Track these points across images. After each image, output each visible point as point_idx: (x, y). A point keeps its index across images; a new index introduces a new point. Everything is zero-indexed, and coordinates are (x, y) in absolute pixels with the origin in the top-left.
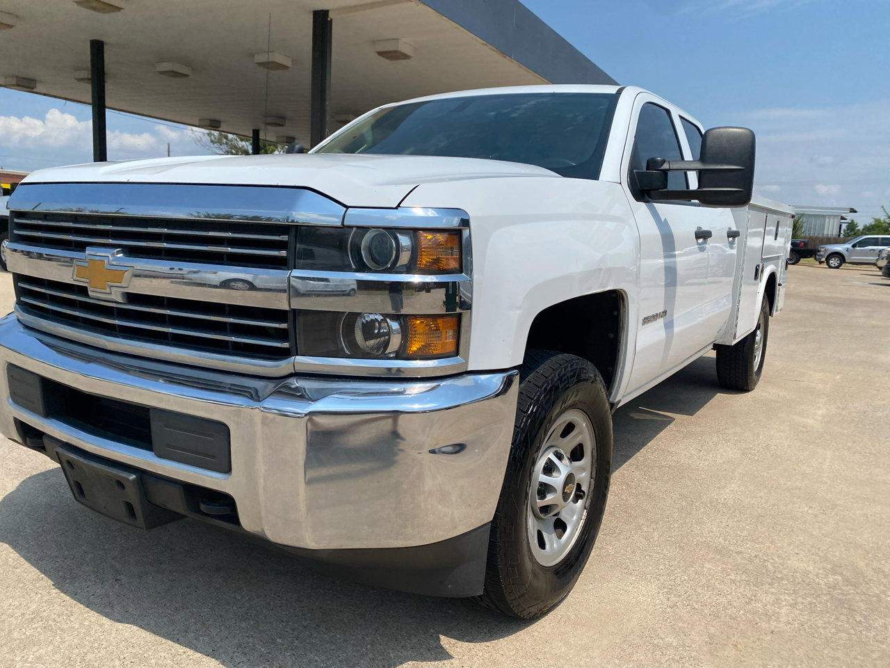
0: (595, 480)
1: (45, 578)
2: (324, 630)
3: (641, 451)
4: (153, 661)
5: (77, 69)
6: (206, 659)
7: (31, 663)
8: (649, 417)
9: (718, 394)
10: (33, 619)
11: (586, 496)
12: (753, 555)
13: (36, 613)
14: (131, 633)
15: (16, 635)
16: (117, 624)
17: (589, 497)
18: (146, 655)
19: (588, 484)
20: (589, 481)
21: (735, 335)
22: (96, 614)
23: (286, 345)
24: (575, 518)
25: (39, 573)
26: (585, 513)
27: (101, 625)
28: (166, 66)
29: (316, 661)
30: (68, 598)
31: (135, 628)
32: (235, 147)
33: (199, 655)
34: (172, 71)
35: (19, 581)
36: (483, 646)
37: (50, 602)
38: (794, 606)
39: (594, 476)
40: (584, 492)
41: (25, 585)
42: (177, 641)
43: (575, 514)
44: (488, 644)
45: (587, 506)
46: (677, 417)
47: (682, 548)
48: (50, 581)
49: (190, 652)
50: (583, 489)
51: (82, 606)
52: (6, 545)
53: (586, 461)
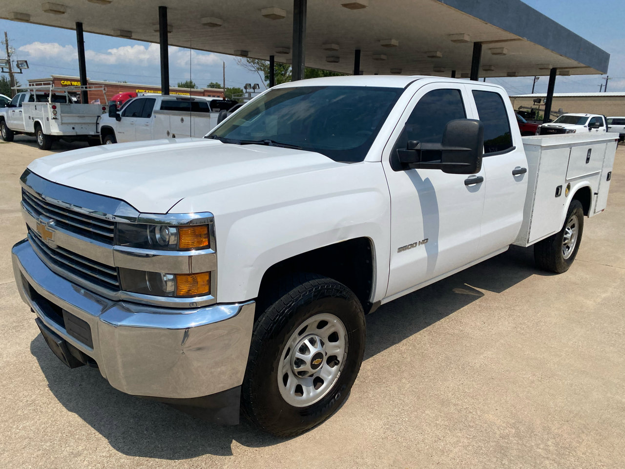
0: (348, 354)
1: (46, 380)
2: (172, 428)
3: (441, 320)
4: (77, 436)
5: (154, 24)
6: (103, 439)
7: (20, 430)
8: (466, 292)
9: (534, 275)
10: (31, 404)
11: (340, 364)
12: (465, 407)
13: (34, 401)
14: (75, 418)
15: (19, 413)
16: (69, 412)
17: (343, 364)
18: (75, 432)
19: (343, 356)
20: (343, 354)
21: (528, 240)
22: (62, 405)
23: (117, 284)
24: (330, 377)
25: (44, 377)
26: (339, 374)
27: (61, 412)
28: (206, 20)
29: (158, 447)
30: (52, 393)
31: (77, 415)
32: (263, 65)
33: (100, 436)
34: (211, 23)
35: (33, 381)
36: (254, 450)
37: (42, 395)
38: (465, 447)
39: (347, 351)
40: (339, 361)
41: (35, 383)
42: (93, 426)
43: (330, 375)
44: (257, 449)
45: (341, 369)
46: (487, 293)
47: (419, 398)
48: (47, 382)
49: (97, 433)
50: (338, 359)
51: (56, 399)
52: (35, 358)
53: (342, 342)
